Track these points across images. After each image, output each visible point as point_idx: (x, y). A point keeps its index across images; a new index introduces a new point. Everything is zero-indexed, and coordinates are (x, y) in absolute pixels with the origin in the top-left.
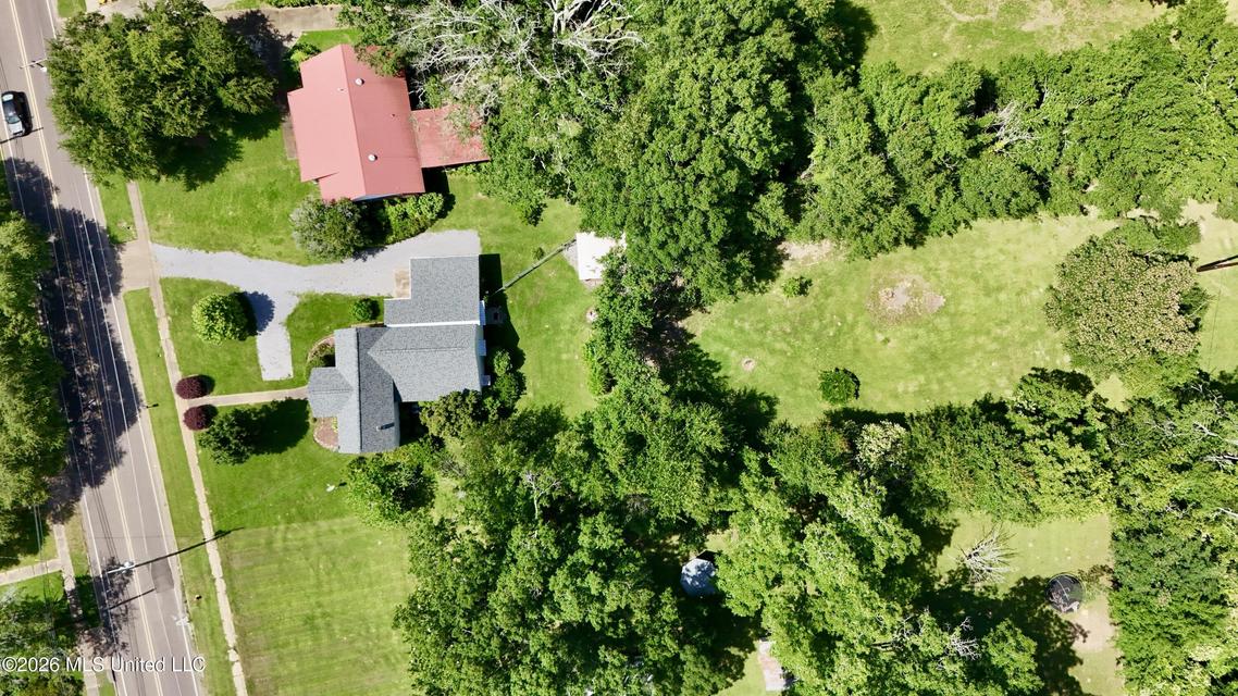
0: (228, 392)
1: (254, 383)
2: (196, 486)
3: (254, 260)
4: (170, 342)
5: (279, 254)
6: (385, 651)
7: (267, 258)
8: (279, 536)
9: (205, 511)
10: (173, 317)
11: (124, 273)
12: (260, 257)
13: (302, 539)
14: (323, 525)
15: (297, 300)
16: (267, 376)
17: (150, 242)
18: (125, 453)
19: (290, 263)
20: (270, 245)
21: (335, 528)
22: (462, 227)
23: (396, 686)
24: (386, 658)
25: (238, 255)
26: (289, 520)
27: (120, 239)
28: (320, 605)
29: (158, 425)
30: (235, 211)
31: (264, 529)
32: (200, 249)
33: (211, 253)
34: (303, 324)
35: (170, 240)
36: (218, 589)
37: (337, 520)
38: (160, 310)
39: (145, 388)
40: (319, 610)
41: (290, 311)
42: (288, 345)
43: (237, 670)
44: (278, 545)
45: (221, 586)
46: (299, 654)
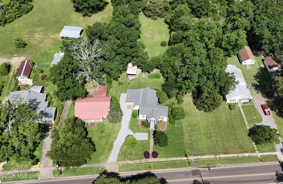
0: (149, 148)
1: (148, 142)
2: (172, 160)
3: (117, 138)
4: (134, 161)
5: (117, 132)
6: (216, 123)
7: (118, 135)
8: (187, 141)
9: (180, 158)
10: (128, 159)
11: (113, 171)
12: (117, 136)
13: (188, 136)
14: (185, 131)
15: (129, 130)
16: (147, 139)
17: (107, 163)
18: (162, 178)
19: (120, 130)
20: (114, 134)
21: (185, 129)
22: (120, 96)
23: (224, 121)
24: (217, 122)
25: (115, 142)
26: (183, 139)
27: (104, 171)
28: (204, 135)
29: (155, 167)
30: (104, 141)
31: (185, 144)
32: (111, 150)
33: (113, 148)
34: (135, 129)
35: (107, 157)
36: (200, 158)
37: (184, 128)
38: (125, 162)
39: (145, 170)
40: (206, 135)
41: (132, 131)
42: (140, 133)
43: (221, 156)
44: (189, 142)
45: (199, 157)
46: (217, 141)
